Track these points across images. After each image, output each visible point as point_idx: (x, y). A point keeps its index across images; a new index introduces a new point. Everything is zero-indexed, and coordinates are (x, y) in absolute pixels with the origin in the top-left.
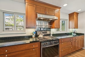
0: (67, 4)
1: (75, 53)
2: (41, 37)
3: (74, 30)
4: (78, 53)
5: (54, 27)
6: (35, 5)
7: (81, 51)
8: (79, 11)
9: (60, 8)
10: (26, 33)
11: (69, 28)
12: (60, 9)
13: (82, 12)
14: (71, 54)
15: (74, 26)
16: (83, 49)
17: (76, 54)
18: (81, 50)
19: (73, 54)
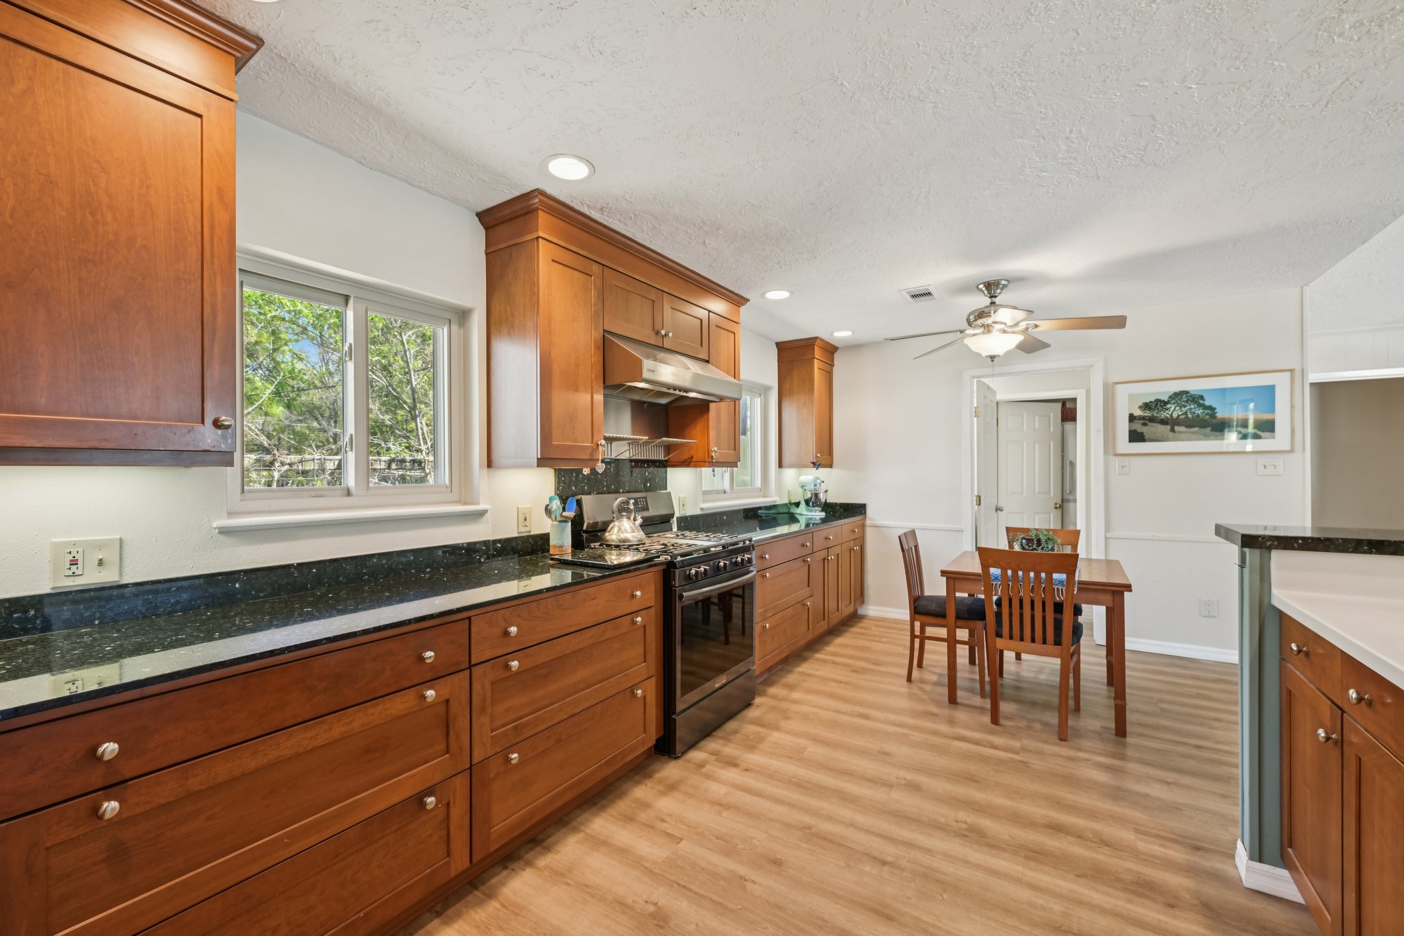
0: (791, 292)
1: (827, 644)
2: (629, 536)
3: (810, 476)
4: (839, 640)
5: (698, 455)
6: (595, 268)
7: (853, 629)
8: (840, 335)
9: (738, 300)
10: (482, 513)
11: (780, 465)
12: (742, 309)
13: (855, 347)
14: (806, 654)
15: (811, 450)
16: (862, 617)
17: (830, 648)
18: (851, 626)
19: (817, 651)
